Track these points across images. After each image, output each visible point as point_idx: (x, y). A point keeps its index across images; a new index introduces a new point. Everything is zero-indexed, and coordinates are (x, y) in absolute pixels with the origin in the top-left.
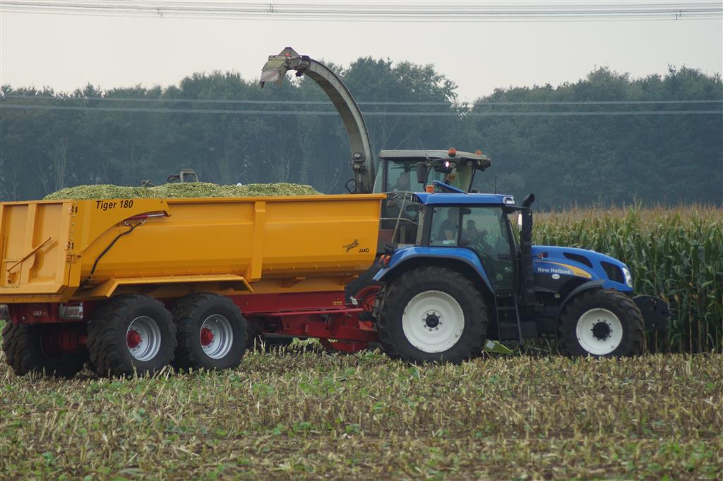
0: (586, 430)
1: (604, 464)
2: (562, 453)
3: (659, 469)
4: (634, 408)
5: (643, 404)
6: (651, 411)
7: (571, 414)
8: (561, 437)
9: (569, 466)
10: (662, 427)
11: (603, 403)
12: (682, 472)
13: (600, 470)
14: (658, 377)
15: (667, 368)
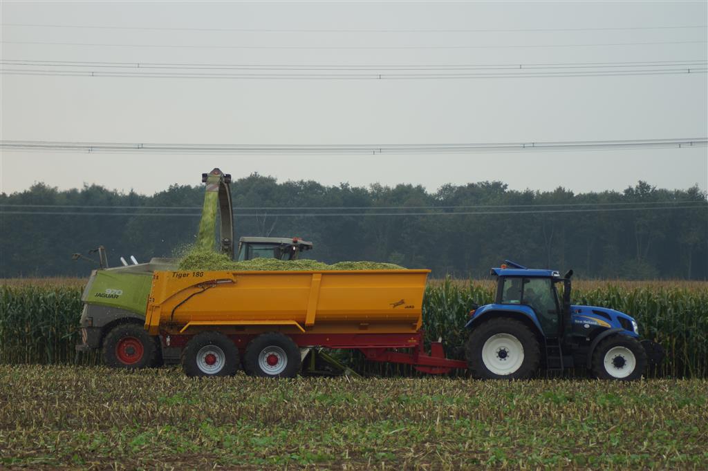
0: (24, 425)
1: (36, 447)
2: (8, 440)
3: (72, 451)
4: (57, 410)
5: (63, 407)
6: (68, 412)
7: (14, 414)
8: (7, 429)
9: (12, 449)
10: (75, 423)
11: (36, 407)
12: (87, 453)
13: (33, 452)
14: (74, 389)
15: (79, 384)
